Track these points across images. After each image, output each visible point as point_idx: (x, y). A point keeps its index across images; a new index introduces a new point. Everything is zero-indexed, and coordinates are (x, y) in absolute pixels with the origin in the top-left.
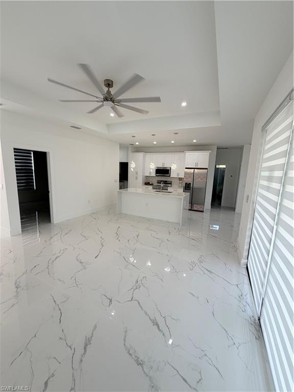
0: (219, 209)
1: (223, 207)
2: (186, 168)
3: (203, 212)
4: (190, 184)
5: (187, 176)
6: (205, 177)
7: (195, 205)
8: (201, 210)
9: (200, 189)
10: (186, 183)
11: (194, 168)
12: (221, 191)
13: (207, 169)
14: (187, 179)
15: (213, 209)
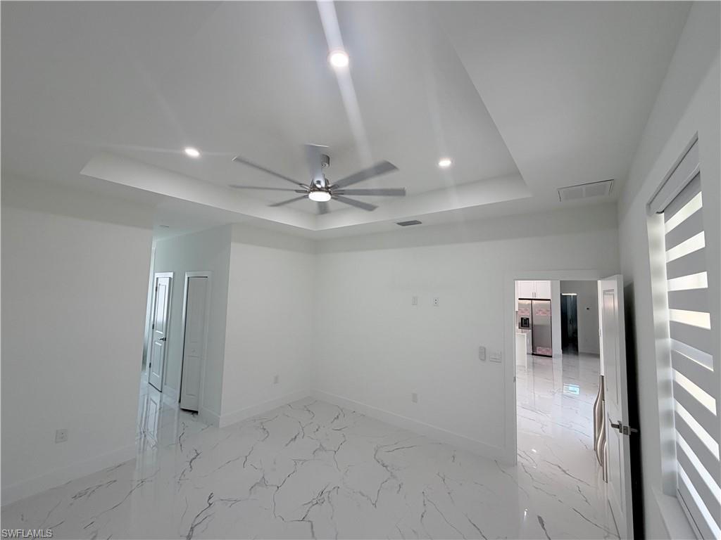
0: (576, 356)
1: (581, 353)
2: (520, 299)
3: (551, 357)
4: (528, 319)
5: (523, 309)
6: (548, 311)
7: (538, 348)
8: (548, 354)
9: (541, 327)
10: (522, 319)
11: (532, 299)
12: (575, 332)
13: (549, 300)
14: (522, 312)
15: (565, 355)
